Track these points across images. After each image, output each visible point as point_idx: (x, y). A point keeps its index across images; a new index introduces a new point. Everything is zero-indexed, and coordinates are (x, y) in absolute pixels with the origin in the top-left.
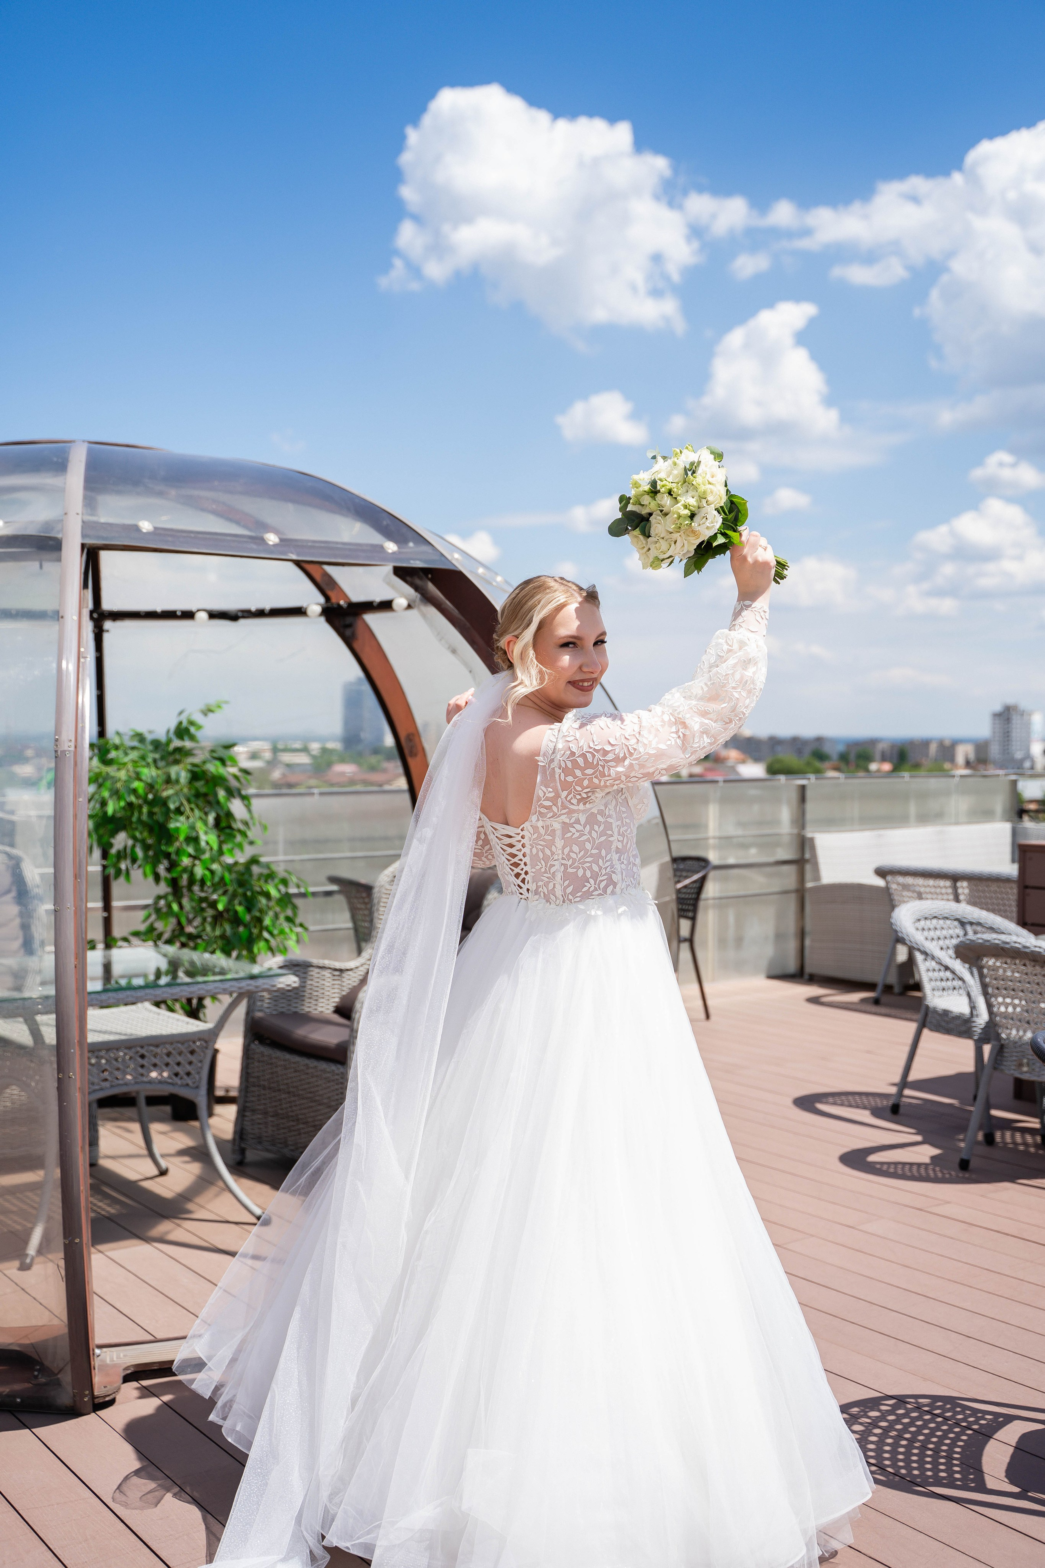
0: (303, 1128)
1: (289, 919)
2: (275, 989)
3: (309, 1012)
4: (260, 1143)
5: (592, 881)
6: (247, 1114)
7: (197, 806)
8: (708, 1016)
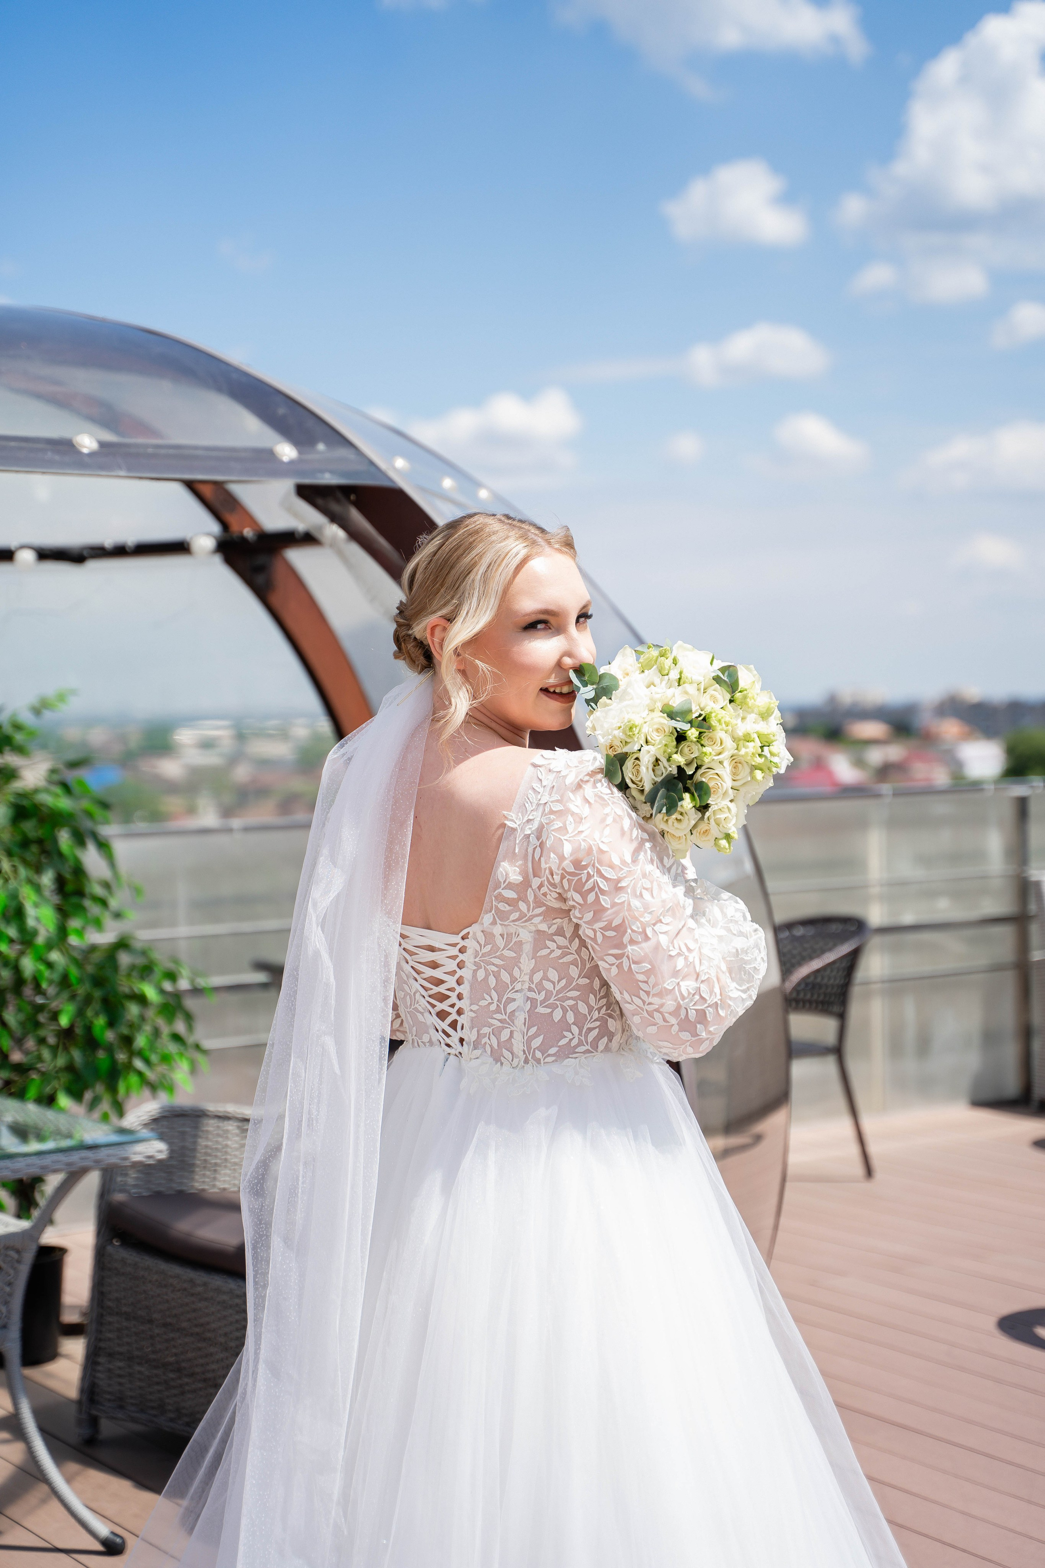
0: (187, 1384)
1: (176, 1038)
2: (127, 1163)
3: (203, 1190)
4: (121, 1407)
5: (575, 1029)
6: (102, 1360)
7: (25, 862)
8: (869, 1171)
